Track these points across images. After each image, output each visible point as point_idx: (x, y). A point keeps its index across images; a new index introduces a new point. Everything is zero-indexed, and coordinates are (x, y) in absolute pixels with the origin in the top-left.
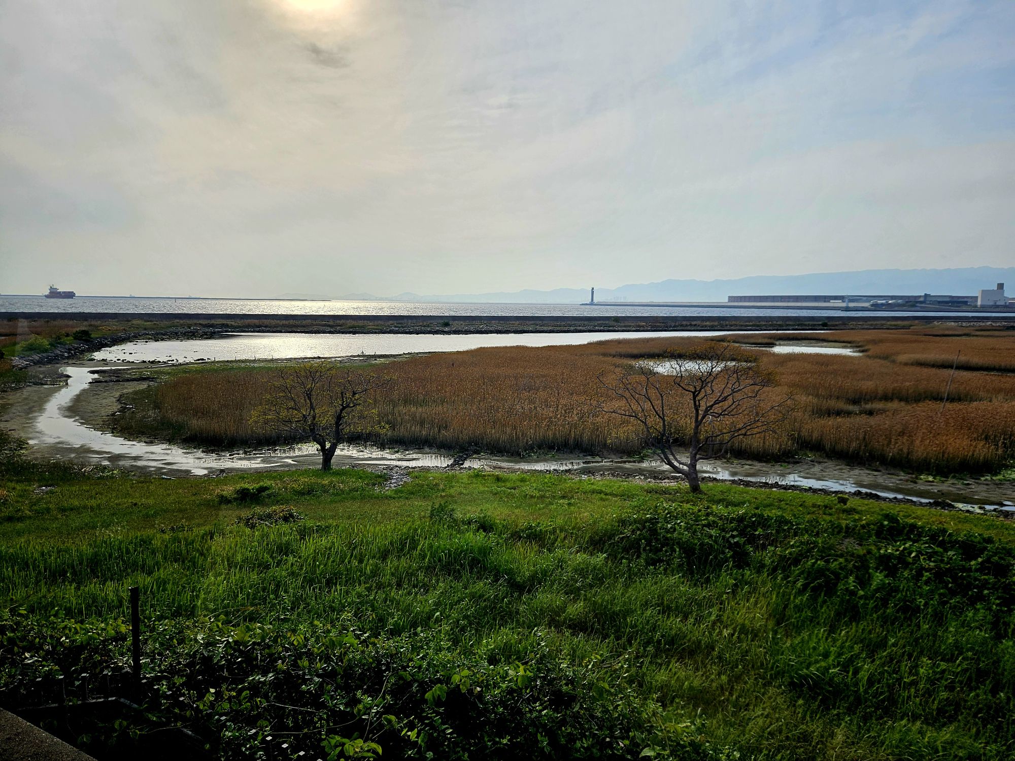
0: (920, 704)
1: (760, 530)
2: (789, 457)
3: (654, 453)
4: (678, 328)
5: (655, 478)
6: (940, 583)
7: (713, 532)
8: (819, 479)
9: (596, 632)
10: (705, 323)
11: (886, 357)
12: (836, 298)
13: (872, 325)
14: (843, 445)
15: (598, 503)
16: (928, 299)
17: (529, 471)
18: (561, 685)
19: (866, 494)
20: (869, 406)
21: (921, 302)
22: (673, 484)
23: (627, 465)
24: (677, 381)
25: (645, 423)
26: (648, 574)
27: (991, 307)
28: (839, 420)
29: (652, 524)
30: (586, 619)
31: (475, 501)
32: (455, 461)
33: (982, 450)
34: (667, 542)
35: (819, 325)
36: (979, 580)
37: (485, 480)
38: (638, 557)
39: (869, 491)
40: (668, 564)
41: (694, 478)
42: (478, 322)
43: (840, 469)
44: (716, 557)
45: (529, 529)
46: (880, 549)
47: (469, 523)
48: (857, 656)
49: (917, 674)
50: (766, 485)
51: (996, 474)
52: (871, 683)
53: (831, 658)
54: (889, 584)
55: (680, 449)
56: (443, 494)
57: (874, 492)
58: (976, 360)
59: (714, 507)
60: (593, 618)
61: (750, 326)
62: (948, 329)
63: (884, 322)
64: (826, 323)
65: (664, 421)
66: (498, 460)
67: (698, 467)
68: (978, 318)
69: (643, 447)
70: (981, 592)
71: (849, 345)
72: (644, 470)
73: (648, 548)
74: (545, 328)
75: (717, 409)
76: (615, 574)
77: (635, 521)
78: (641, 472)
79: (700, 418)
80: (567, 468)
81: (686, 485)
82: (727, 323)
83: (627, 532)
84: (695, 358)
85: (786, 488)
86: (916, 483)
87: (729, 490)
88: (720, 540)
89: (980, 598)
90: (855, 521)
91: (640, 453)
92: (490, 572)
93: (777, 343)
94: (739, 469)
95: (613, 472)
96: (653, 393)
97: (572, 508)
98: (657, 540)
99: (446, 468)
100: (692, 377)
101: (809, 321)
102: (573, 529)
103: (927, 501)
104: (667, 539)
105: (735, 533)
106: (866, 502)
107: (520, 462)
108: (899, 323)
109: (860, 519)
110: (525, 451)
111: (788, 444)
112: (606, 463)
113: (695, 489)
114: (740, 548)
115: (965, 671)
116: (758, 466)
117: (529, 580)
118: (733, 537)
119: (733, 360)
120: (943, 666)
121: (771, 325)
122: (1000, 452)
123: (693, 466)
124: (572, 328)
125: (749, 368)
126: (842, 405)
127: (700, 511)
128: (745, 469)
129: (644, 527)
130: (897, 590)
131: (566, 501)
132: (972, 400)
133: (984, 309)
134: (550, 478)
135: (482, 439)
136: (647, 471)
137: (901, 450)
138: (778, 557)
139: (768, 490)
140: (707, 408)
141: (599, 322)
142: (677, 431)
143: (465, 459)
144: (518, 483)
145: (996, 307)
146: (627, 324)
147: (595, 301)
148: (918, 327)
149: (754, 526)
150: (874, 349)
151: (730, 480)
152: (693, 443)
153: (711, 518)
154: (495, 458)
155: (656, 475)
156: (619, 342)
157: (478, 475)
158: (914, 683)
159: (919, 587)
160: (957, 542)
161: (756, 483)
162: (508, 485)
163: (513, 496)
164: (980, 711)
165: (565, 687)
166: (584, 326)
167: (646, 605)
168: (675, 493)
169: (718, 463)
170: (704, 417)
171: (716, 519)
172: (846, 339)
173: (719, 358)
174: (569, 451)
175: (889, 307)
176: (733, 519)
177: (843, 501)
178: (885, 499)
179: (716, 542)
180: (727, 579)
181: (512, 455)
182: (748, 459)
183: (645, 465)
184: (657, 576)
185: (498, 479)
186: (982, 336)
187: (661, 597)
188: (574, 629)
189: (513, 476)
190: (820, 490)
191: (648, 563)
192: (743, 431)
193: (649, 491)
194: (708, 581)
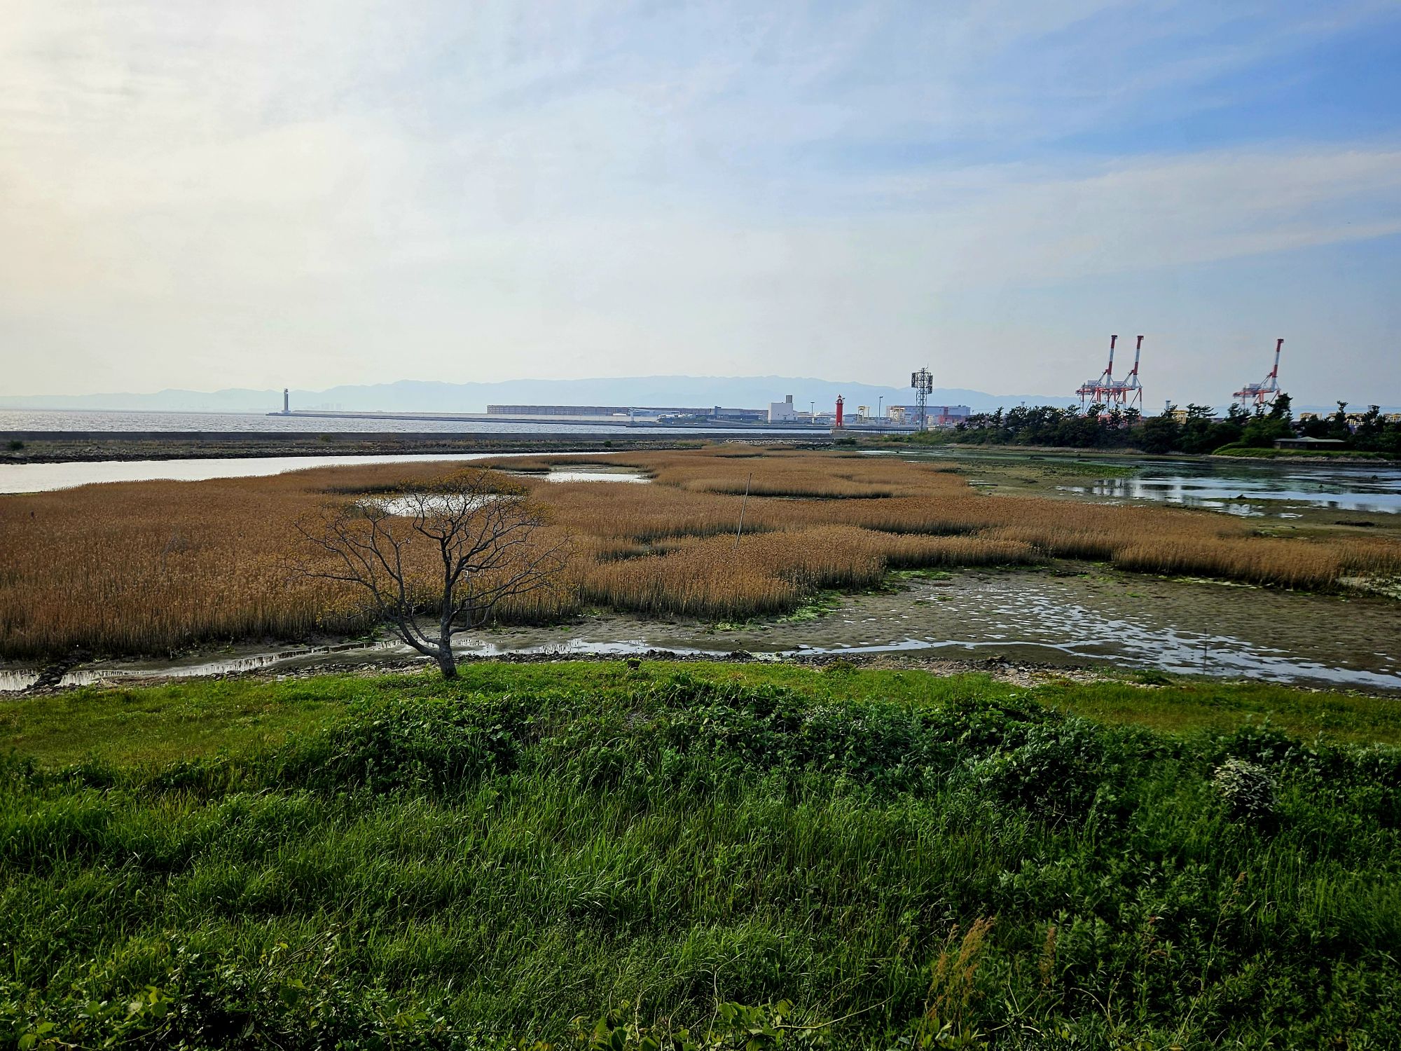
0: (716, 901)
1: (530, 717)
2: (570, 617)
3: (389, 630)
4: (420, 450)
5: (393, 666)
6: (734, 750)
7: (467, 731)
8: (607, 642)
9: (295, 908)
10: (457, 443)
11: (677, 484)
12: (619, 410)
13: (660, 444)
14: (632, 596)
15: (304, 715)
16: (719, 413)
17: (184, 679)
18: (224, 1004)
19: (660, 653)
20: (660, 545)
21: (712, 417)
22: (418, 672)
23: (351, 652)
24: (417, 525)
25: (374, 589)
26: (377, 806)
27: (781, 422)
28: (627, 563)
29: (383, 732)
30: (279, 892)
31: (82, 740)
32: (42, 677)
33: (777, 589)
34: (404, 755)
35: (601, 444)
36: (772, 740)
37: (102, 702)
38: (362, 784)
39: (663, 649)
40: (407, 787)
41: (447, 659)
42: (82, 442)
43: (631, 626)
44: (473, 765)
45: (181, 771)
46: (670, 720)
47: (66, 777)
48: (647, 859)
49: (712, 866)
50: (543, 656)
51: (791, 615)
52: (662, 887)
53: (617, 869)
54: (681, 761)
55: (429, 620)
56: (19, 736)
57: (668, 650)
58: (768, 485)
59: (470, 696)
60: (291, 889)
61: (518, 446)
62: (740, 449)
63: (673, 441)
64: (609, 443)
65: (401, 584)
66: (127, 668)
67: (453, 643)
68: (769, 435)
69: (374, 624)
70: (775, 754)
71: (636, 470)
72: (376, 657)
73: (376, 769)
74: (207, 451)
75: (475, 560)
76: (326, 815)
77: (357, 733)
78: (371, 660)
79: (452, 573)
80: (252, 667)
81: (436, 670)
82: (488, 442)
83: (345, 750)
84: (441, 492)
85: (567, 658)
86: (713, 633)
87: (496, 670)
88: (478, 742)
89: (775, 761)
90: (643, 689)
91: (369, 632)
92: (108, 852)
93: (553, 469)
94: (508, 639)
95: (328, 664)
96: (384, 544)
97: (260, 728)
98: (390, 754)
99: (24, 691)
100: (439, 517)
101: (592, 439)
102: (257, 759)
103: (723, 654)
104: (404, 751)
105: (498, 727)
106: (660, 663)
107: (168, 667)
108: (689, 441)
109: (649, 687)
110: (178, 648)
111: (569, 601)
112: (316, 653)
113: (450, 673)
114: (505, 747)
115: (760, 849)
116: (533, 632)
117: (180, 851)
118: (495, 732)
119: (493, 492)
120: (739, 848)
121: (544, 445)
122: (794, 589)
123: (445, 643)
124: (254, 451)
125: (515, 503)
126: (631, 546)
127: (450, 704)
128: (515, 640)
129: (370, 739)
130: (688, 767)
131: (251, 719)
132: (765, 530)
133: (775, 424)
134: (222, 686)
135: (97, 635)
136: (380, 657)
137: (696, 596)
138: (553, 750)
139: (545, 664)
140: (461, 560)
141: (299, 441)
142: (422, 595)
143: (64, 673)
144: (166, 701)
145: (786, 423)
146: (343, 443)
147: (291, 409)
148: (711, 446)
149: (522, 713)
150: (664, 474)
151: (497, 657)
152: (445, 611)
153: (466, 712)
154: (121, 665)
155: (393, 661)
156: (332, 471)
157: (88, 696)
158: (709, 878)
159: (713, 759)
160: (749, 699)
161: (530, 656)
162: (148, 705)
163: (156, 722)
164: (776, 893)
165: (229, 1006)
166: (275, 447)
167: (373, 851)
168: (422, 684)
169: (481, 633)
170: (457, 573)
171: (473, 712)
172: (633, 462)
173: (474, 490)
174: (254, 640)
175: (678, 423)
176: (496, 708)
177: (635, 665)
178: (680, 657)
179: (472, 744)
180: (488, 791)
181: (154, 656)
182: (519, 626)
183: (378, 648)
184: (390, 807)
185: (128, 698)
186: (774, 456)
187: (395, 835)
188: (260, 911)
189: (158, 691)
190: (608, 655)
191: (376, 791)
192: (510, 589)
193: (384, 686)
194: (463, 799)
